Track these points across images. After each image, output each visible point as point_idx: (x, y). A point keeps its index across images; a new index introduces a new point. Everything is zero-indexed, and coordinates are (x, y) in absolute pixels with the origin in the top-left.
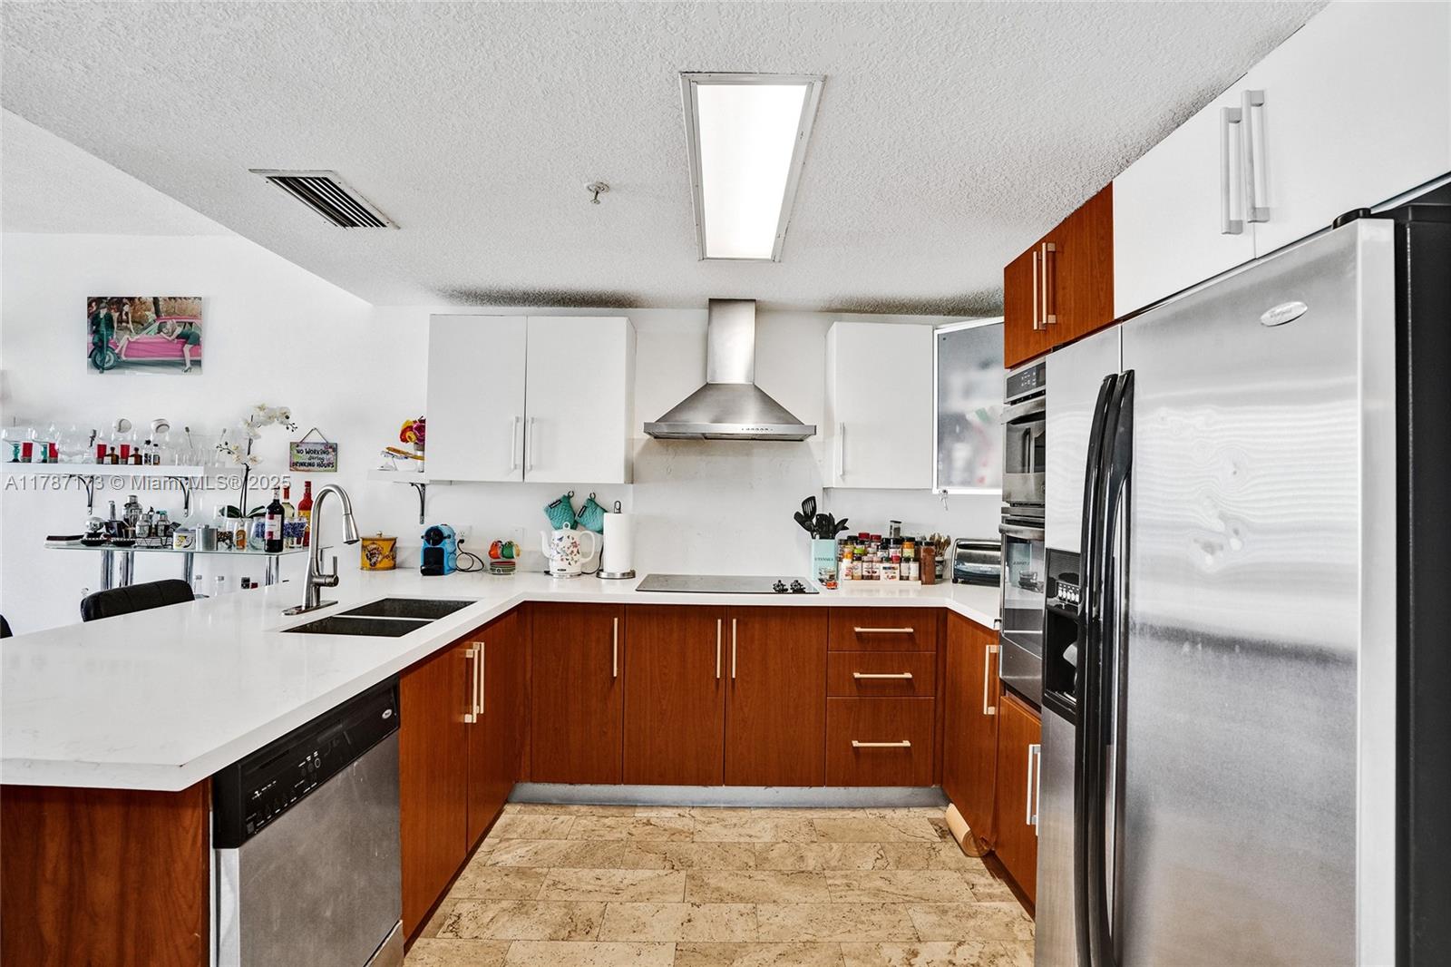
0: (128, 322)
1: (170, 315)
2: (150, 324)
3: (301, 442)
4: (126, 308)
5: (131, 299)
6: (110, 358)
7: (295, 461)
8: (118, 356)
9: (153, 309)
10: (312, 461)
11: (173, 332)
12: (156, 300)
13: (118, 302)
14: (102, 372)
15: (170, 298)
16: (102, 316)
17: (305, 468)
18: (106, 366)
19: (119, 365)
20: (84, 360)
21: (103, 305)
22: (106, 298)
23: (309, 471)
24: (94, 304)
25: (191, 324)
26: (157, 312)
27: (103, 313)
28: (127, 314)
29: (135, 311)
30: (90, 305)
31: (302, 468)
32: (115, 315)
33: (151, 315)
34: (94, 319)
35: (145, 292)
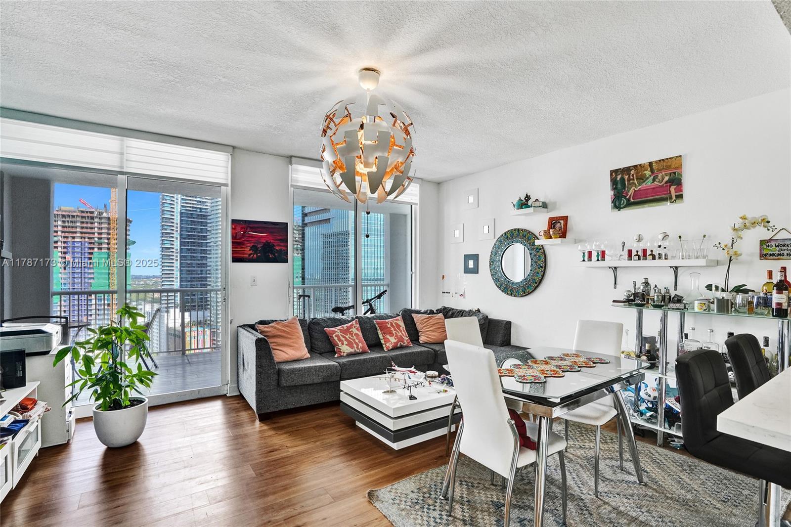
0: (634, 180)
1: (660, 170)
2: (648, 178)
3: (770, 239)
4: (632, 172)
5: (635, 167)
6: (624, 201)
7: (765, 252)
8: (629, 200)
9: (649, 169)
10: (782, 252)
11: (663, 179)
12: (651, 164)
13: (627, 170)
14: (619, 210)
15: (660, 161)
16: (618, 179)
17: (774, 257)
18: (622, 206)
19: (629, 204)
20: (609, 204)
21: (619, 173)
22: (620, 169)
23: (778, 259)
24: (613, 174)
25: (675, 173)
26: (652, 171)
27: (619, 177)
28: (633, 175)
29: (637, 173)
30: (611, 175)
31: (771, 257)
32: (626, 177)
33: (648, 173)
34: (614, 182)
35: (644, 160)
